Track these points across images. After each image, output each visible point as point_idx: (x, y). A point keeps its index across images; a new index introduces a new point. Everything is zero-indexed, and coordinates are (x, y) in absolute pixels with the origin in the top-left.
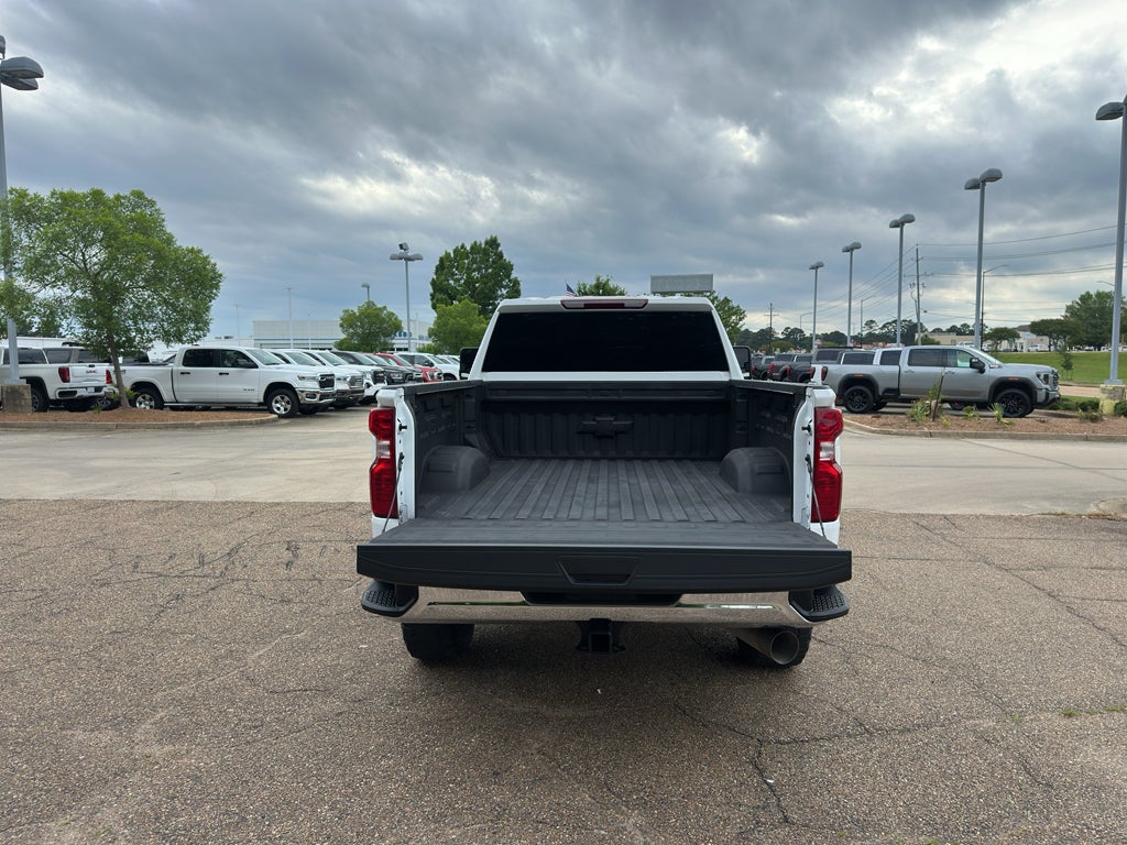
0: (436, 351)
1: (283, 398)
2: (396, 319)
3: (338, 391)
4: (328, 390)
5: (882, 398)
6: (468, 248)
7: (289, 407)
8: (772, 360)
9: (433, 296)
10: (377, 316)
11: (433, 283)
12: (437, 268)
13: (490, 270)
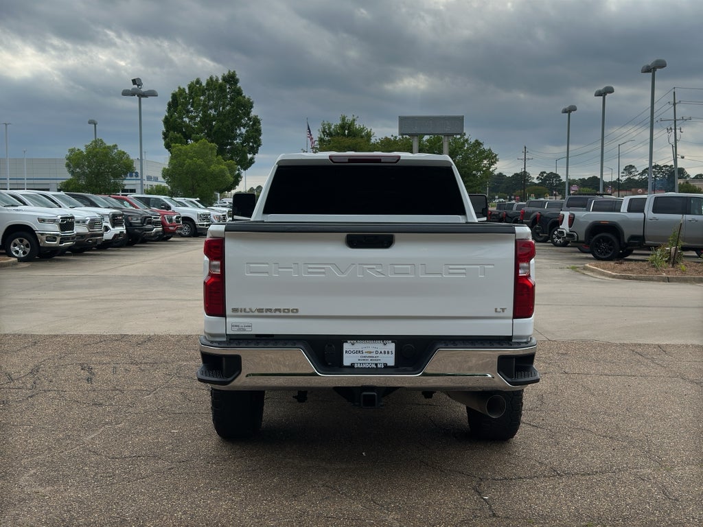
0: (172, 194)
1: (21, 241)
2: (128, 158)
3: (78, 234)
4: (68, 233)
5: (627, 245)
6: (204, 84)
7: (28, 250)
8: (524, 206)
9: (165, 136)
10: (106, 155)
11: (167, 121)
12: (169, 105)
13: (228, 108)
